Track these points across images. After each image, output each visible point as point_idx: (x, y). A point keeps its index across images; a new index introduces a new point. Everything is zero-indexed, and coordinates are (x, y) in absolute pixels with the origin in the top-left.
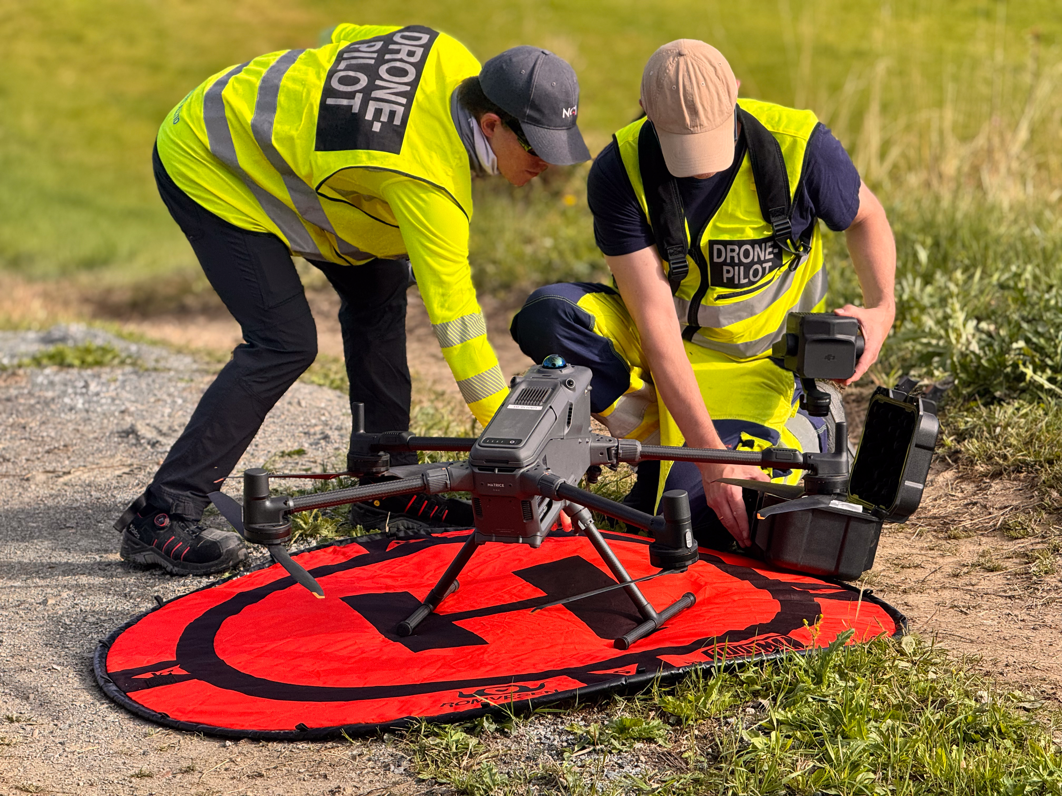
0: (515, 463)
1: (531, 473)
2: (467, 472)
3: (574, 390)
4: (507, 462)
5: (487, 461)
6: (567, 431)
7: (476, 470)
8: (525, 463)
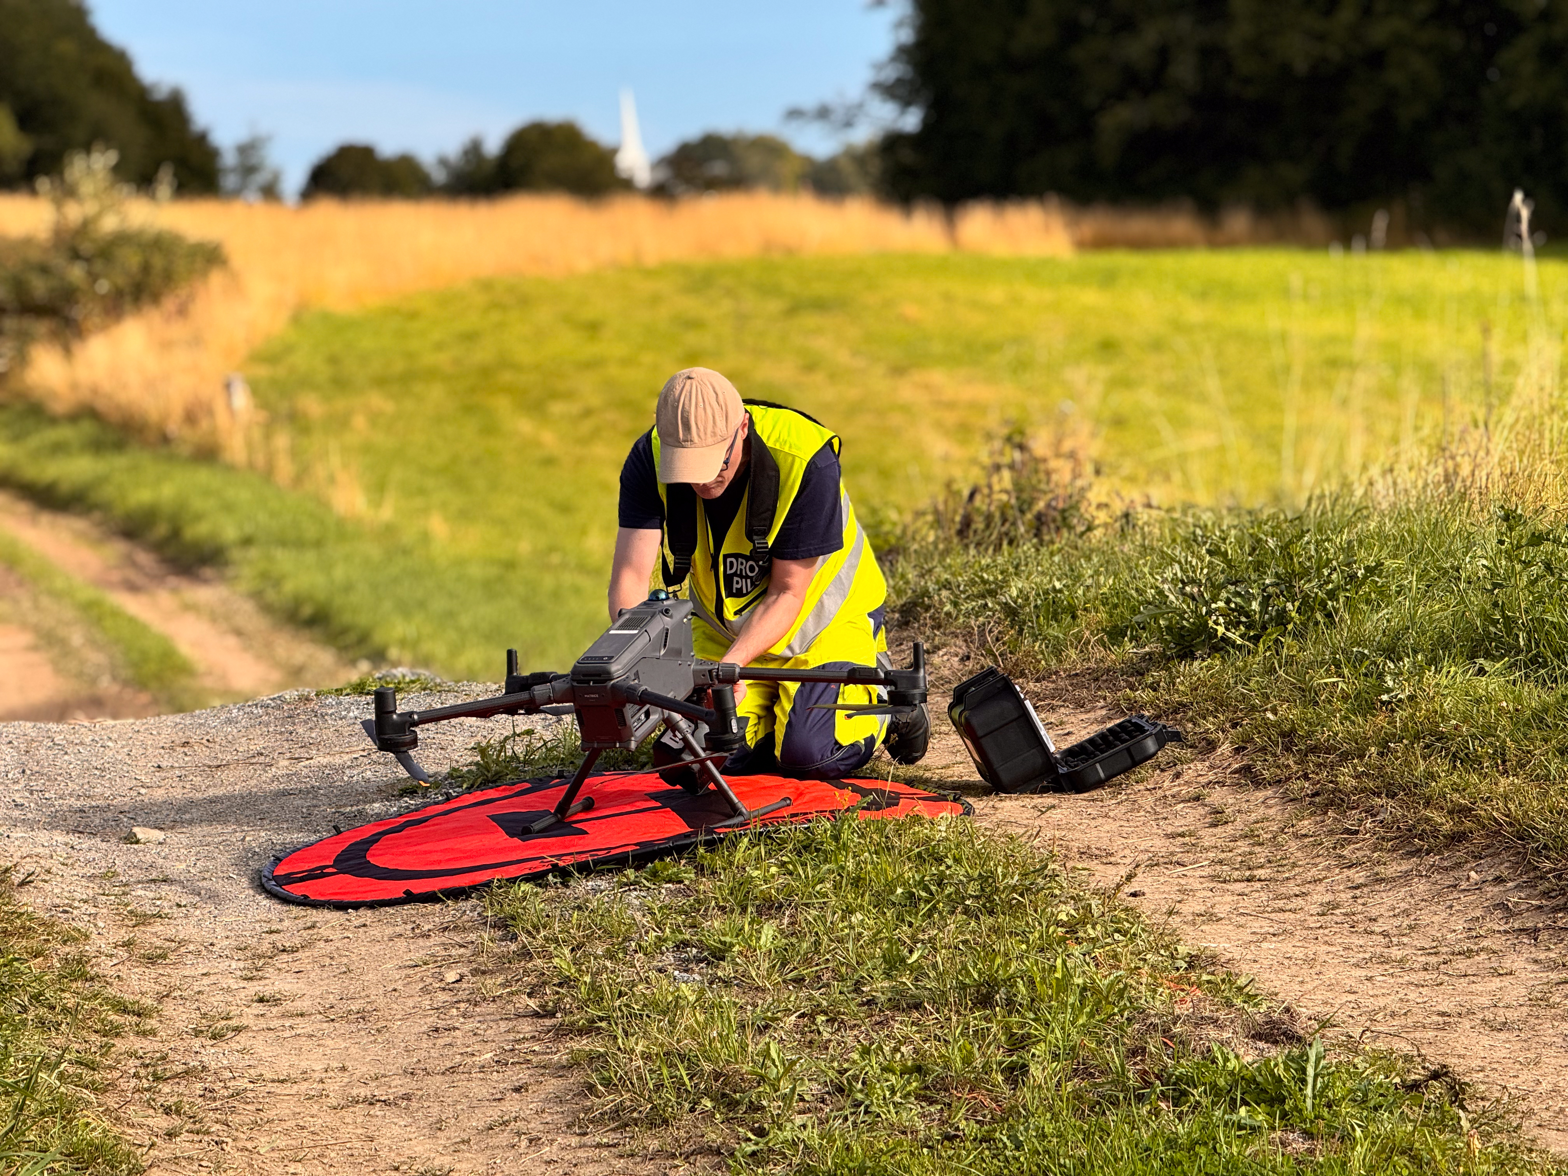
0: (608, 676)
1: (623, 683)
2: (567, 686)
3: (671, 617)
4: (599, 675)
5: (584, 675)
6: (662, 652)
7: (575, 684)
8: (616, 675)
